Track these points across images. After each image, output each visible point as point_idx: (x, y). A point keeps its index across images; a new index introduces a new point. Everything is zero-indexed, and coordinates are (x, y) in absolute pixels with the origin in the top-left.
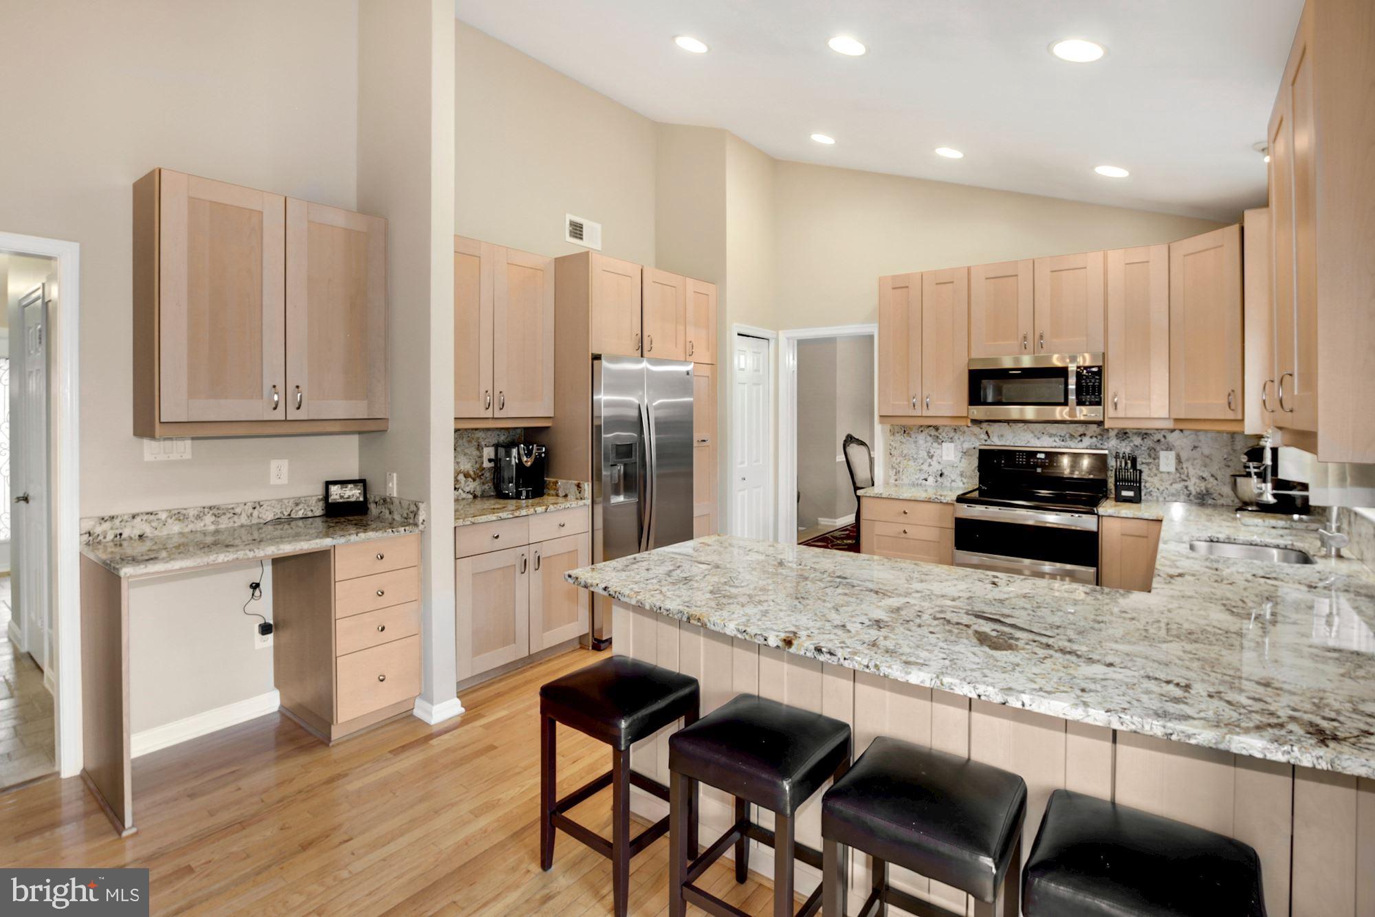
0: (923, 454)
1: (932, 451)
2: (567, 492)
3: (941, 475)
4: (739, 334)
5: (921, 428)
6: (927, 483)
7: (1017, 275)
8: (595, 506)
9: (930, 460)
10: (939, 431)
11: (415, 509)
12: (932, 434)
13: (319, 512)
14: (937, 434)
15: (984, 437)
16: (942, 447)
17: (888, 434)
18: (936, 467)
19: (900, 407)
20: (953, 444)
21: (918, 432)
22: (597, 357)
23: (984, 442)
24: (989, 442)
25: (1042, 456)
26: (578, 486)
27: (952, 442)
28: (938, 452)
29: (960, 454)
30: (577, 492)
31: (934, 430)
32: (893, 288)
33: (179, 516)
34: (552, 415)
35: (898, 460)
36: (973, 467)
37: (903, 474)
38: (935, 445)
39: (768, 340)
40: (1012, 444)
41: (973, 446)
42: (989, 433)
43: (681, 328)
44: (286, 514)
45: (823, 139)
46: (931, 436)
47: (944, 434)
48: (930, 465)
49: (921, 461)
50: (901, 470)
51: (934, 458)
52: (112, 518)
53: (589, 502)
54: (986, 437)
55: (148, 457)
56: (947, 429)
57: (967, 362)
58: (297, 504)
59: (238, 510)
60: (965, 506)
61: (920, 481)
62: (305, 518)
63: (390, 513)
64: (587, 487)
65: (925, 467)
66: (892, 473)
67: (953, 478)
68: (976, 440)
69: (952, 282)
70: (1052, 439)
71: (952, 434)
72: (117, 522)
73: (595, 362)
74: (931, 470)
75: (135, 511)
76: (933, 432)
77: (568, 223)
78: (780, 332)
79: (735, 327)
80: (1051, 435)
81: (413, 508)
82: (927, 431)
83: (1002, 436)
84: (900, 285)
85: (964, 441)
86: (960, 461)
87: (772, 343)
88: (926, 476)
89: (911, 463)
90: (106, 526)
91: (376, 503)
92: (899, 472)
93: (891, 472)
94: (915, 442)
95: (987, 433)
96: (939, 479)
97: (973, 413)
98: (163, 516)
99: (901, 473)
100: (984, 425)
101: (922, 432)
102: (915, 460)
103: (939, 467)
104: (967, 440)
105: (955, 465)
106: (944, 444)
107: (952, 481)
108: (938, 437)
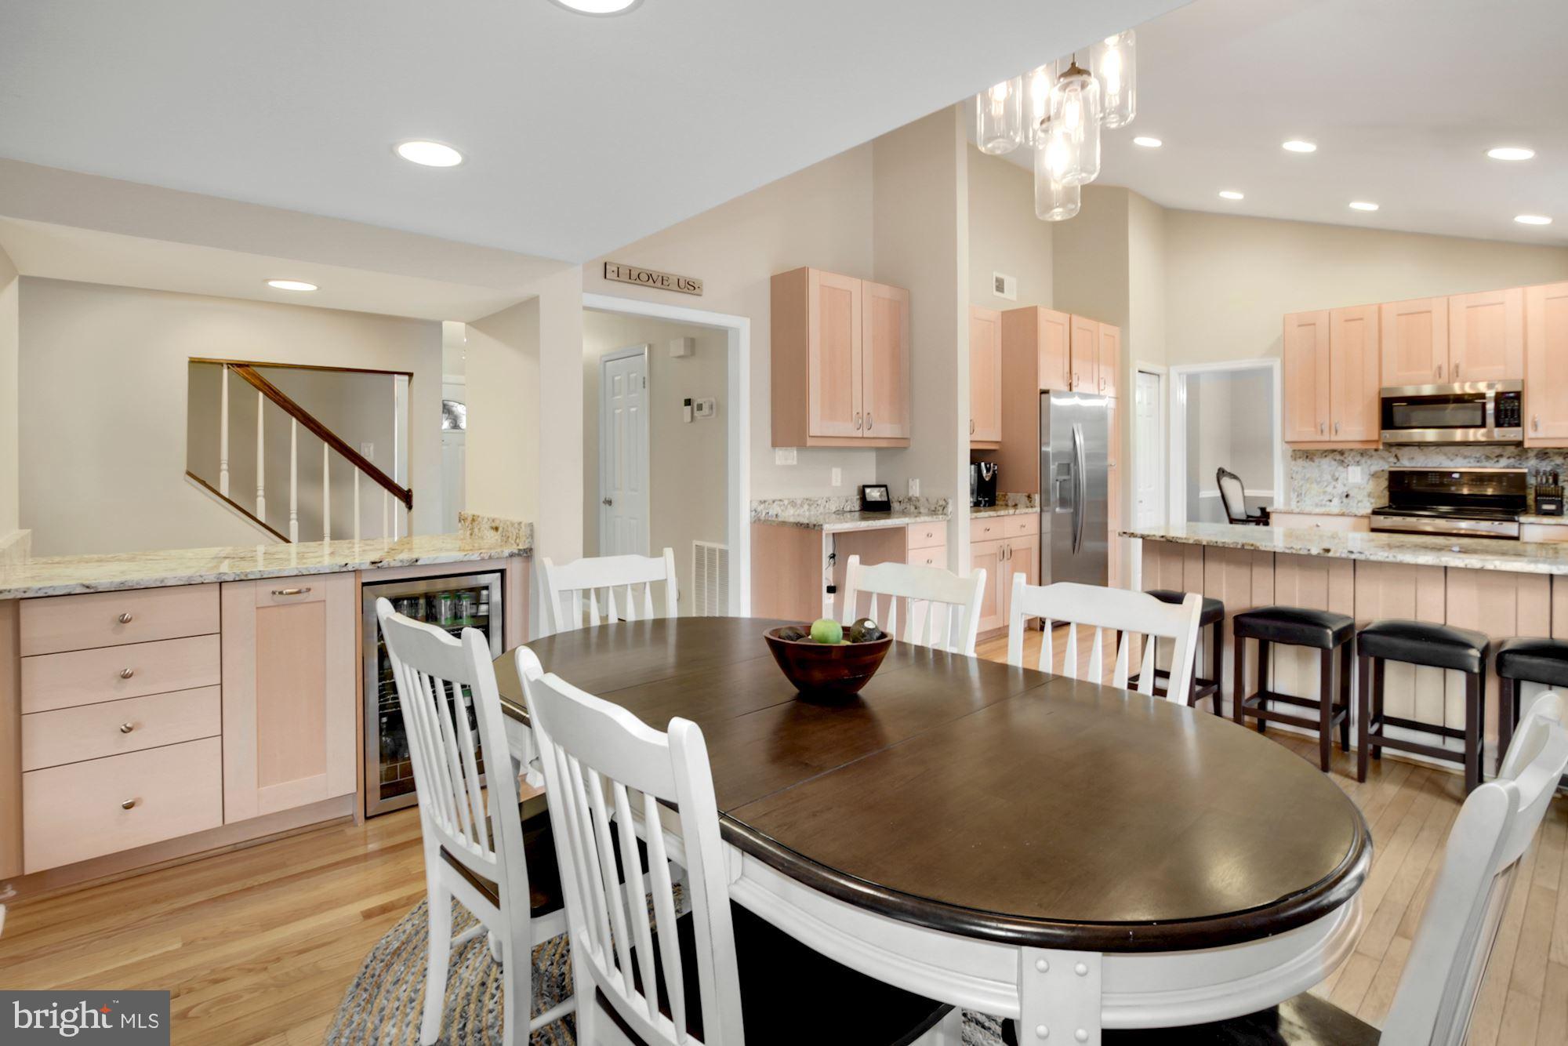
0: (1327, 477)
1: (1337, 474)
2: (1017, 502)
3: (1347, 496)
4: (1140, 372)
5: (1326, 453)
6: (1332, 503)
7: (1430, 312)
8: (1043, 514)
9: (1334, 483)
10: (1345, 456)
11: (944, 503)
12: (1338, 458)
13: (857, 508)
14: (1342, 458)
15: (1393, 460)
16: (1347, 471)
17: (1290, 459)
18: (1341, 489)
19: (1307, 433)
20: (1359, 468)
21: (1321, 457)
22: (1045, 392)
23: (1393, 465)
24: (1398, 465)
25: (1456, 476)
26: (1029, 497)
27: (1359, 465)
28: (1344, 475)
29: (1367, 477)
30: (1028, 502)
31: (1339, 454)
32: (1299, 326)
33: (793, 503)
34: (999, 439)
35: (1300, 484)
36: (1381, 489)
37: (1305, 497)
38: (1341, 468)
39: (1159, 375)
40: (1423, 465)
41: (1381, 469)
42: (1399, 455)
43: (1096, 367)
44: (842, 507)
45: (1232, 196)
46: (1335, 460)
47: (1350, 458)
48: (1335, 487)
49: (1325, 484)
50: (1303, 493)
51: (1340, 481)
52: (765, 502)
53: (1038, 509)
54: (1395, 461)
55: (778, 462)
56: (1352, 454)
57: (1377, 391)
58: (847, 501)
59: (819, 502)
60: (1382, 517)
61: (1324, 502)
62: (851, 511)
63: (916, 508)
64: (1037, 497)
65: (1329, 489)
66: (1294, 496)
67: (1360, 499)
68: (1385, 464)
69: (1361, 319)
70: (1467, 460)
71: (1358, 458)
72: (767, 504)
73: (1043, 396)
74: (1335, 492)
75: (774, 498)
76: (1338, 457)
77: (994, 279)
78: (1171, 368)
79: (1137, 364)
80: (1465, 457)
81: (942, 503)
82: (1331, 456)
83: (1413, 458)
84: (1307, 324)
85: (1371, 465)
86: (1368, 483)
87: (1163, 379)
88: (1330, 497)
89: (1314, 486)
90: (762, 506)
91: (900, 502)
92: (1301, 494)
93: (1292, 493)
94: (1319, 466)
95: (1396, 456)
96: (1345, 500)
97: (1386, 437)
98: (786, 502)
99: (1303, 495)
100: (1394, 449)
101: (1326, 456)
102: (1318, 483)
103: (1345, 489)
104: (1376, 462)
105: (1362, 487)
106: (1349, 468)
107: (1359, 502)
108: (1343, 461)
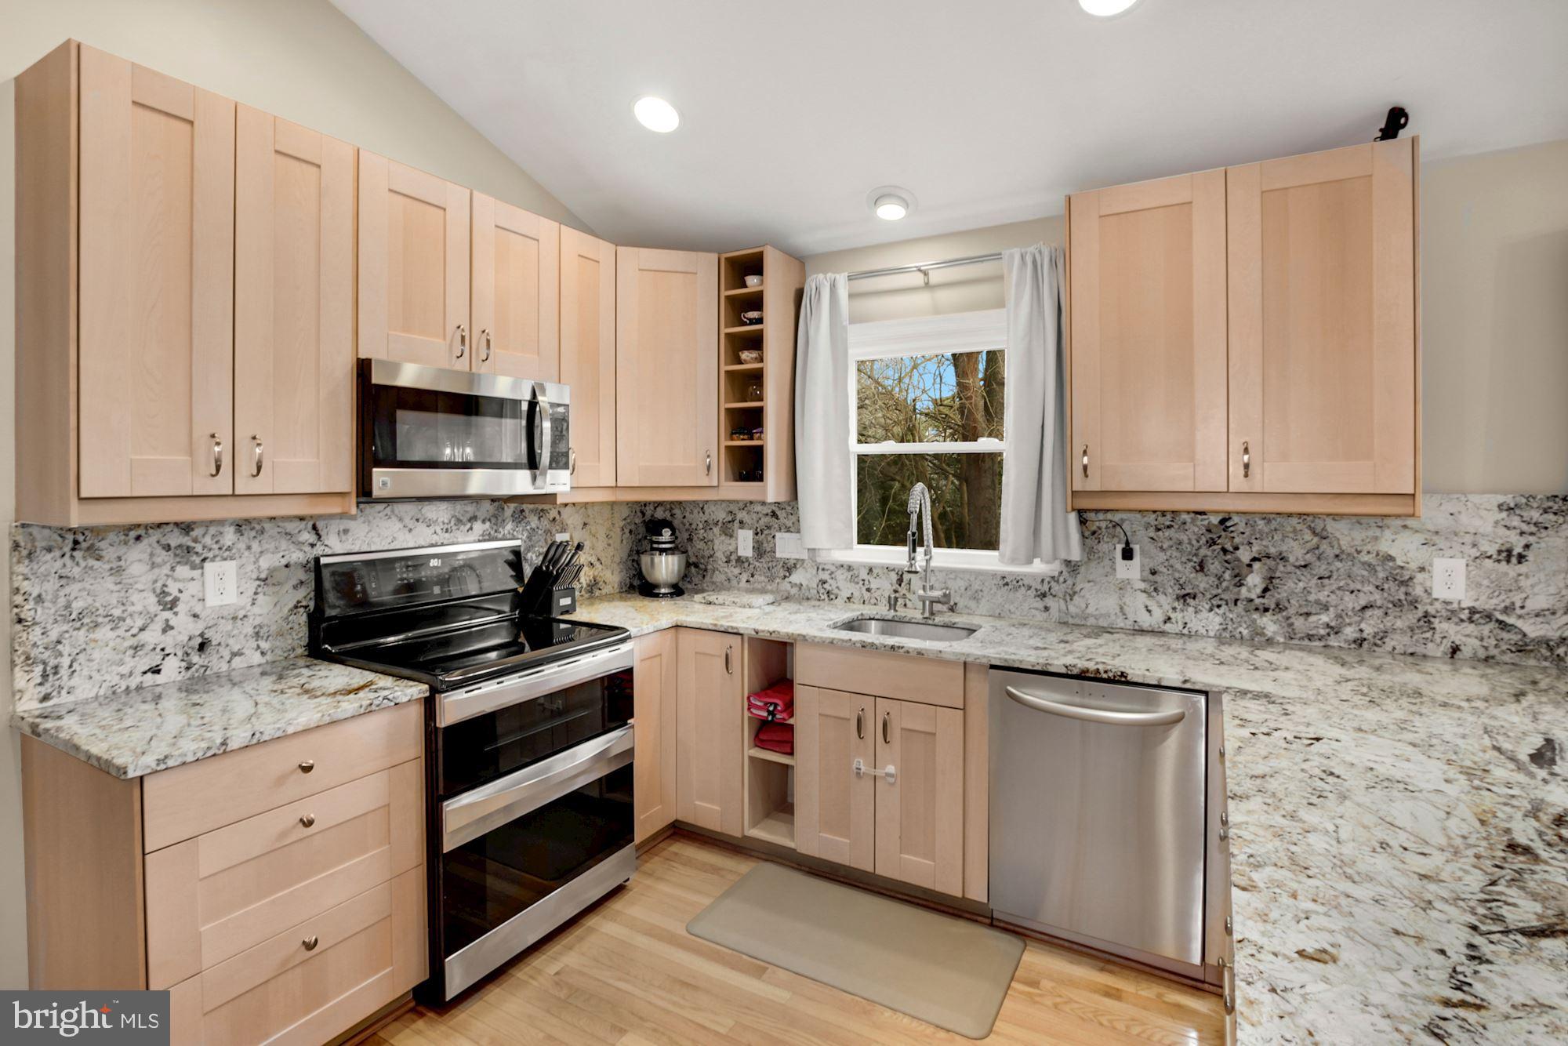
0: (146, 601)
1: (173, 589)
3: (202, 647)
5: (137, 532)
6: (158, 679)
9: (168, 614)
10: (194, 534)
12: (173, 545)
14: (186, 541)
15: (308, 537)
16: (202, 575)
18: (185, 628)
20: (232, 563)
21: (127, 542)
23: (310, 551)
24: (320, 548)
27: (230, 558)
28: (193, 588)
29: (253, 585)
31: (176, 531)
35: (55, 635)
36: (289, 614)
37: (70, 670)
38: (183, 571)
41: (284, 562)
42: (319, 527)
46: (168, 548)
47: (206, 542)
48: (167, 628)
49: (138, 623)
50: (66, 660)
51: (181, 608)
54: (312, 538)
56: (214, 526)
61: (134, 680)
65: (152, 636)
67: (236, 647)
68: (288, 548)
71: (229, 537)
74: (168, 641)
76: (176, 539)
82: (153, 538)
83: (346, 530)
85: (260, 555)
86: (253, 603)
88: (150, 662)
89: (103, 633)
95: (314, 527)
96: (195, 659)
101: (138, 538)
102: (116, 622)
103: (196, 628)
104: (271, 546)
105: (241, 614)
106: (207, 565)
107: (234, 654)
108: (189, 550)
